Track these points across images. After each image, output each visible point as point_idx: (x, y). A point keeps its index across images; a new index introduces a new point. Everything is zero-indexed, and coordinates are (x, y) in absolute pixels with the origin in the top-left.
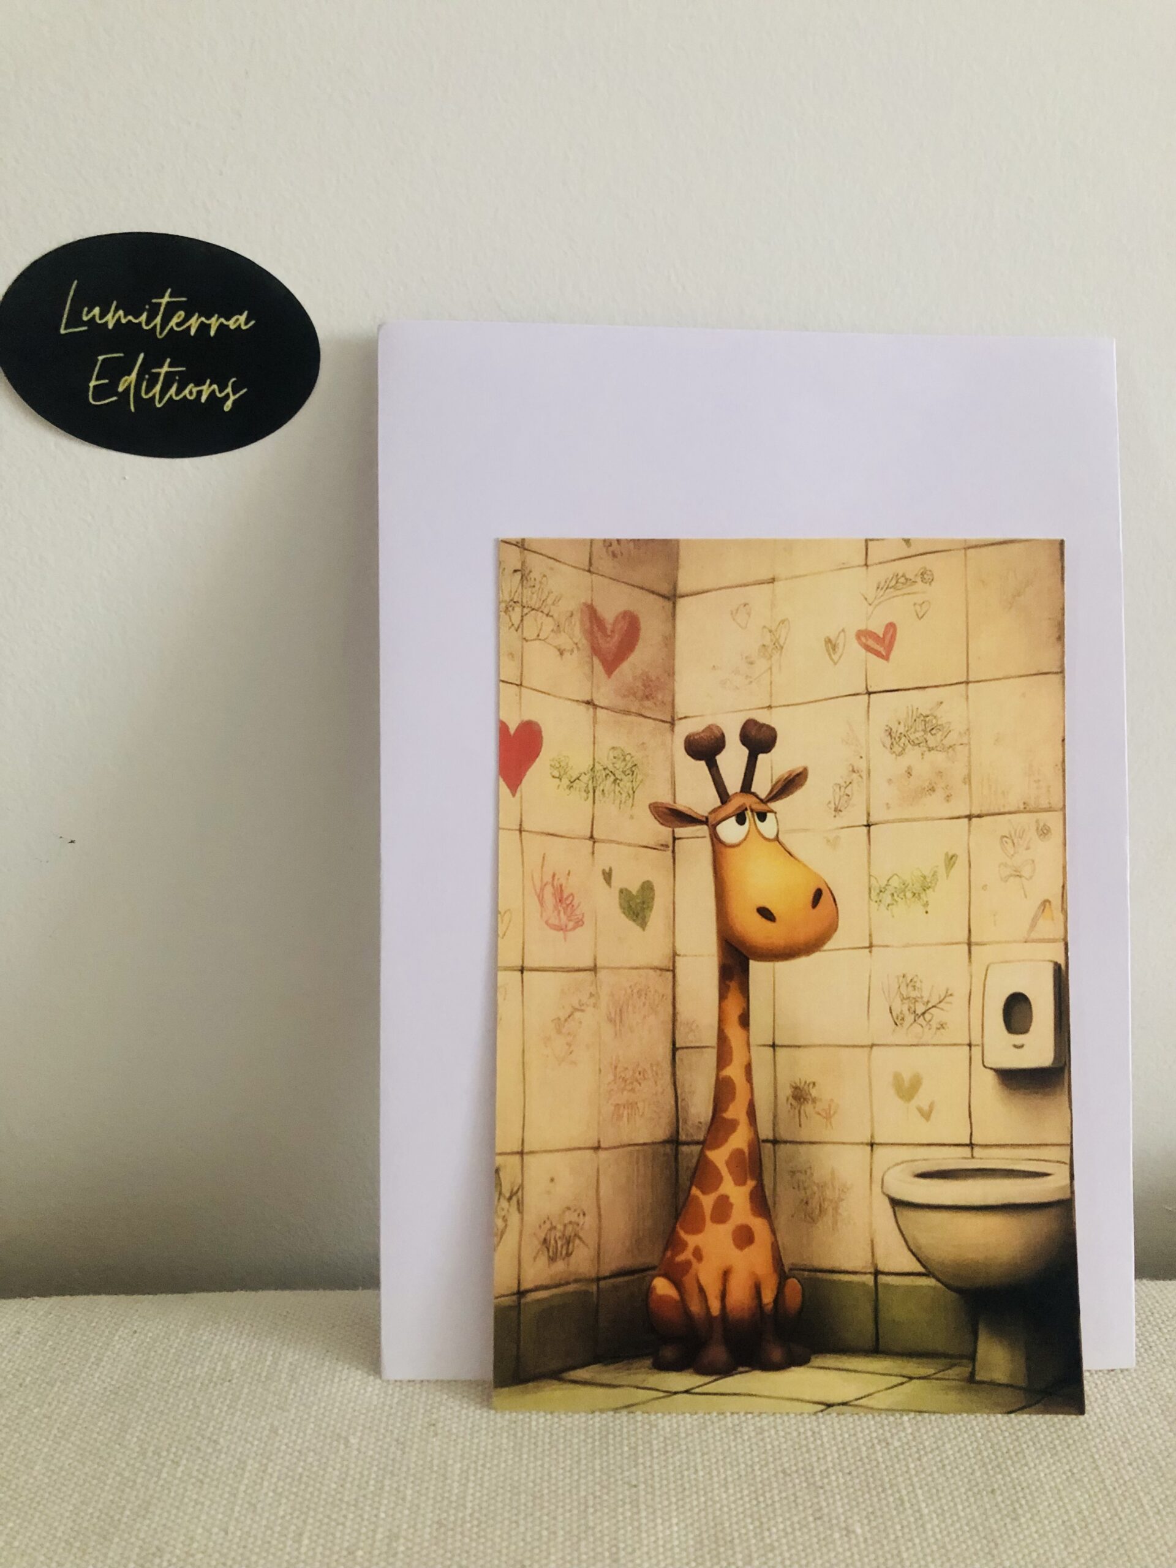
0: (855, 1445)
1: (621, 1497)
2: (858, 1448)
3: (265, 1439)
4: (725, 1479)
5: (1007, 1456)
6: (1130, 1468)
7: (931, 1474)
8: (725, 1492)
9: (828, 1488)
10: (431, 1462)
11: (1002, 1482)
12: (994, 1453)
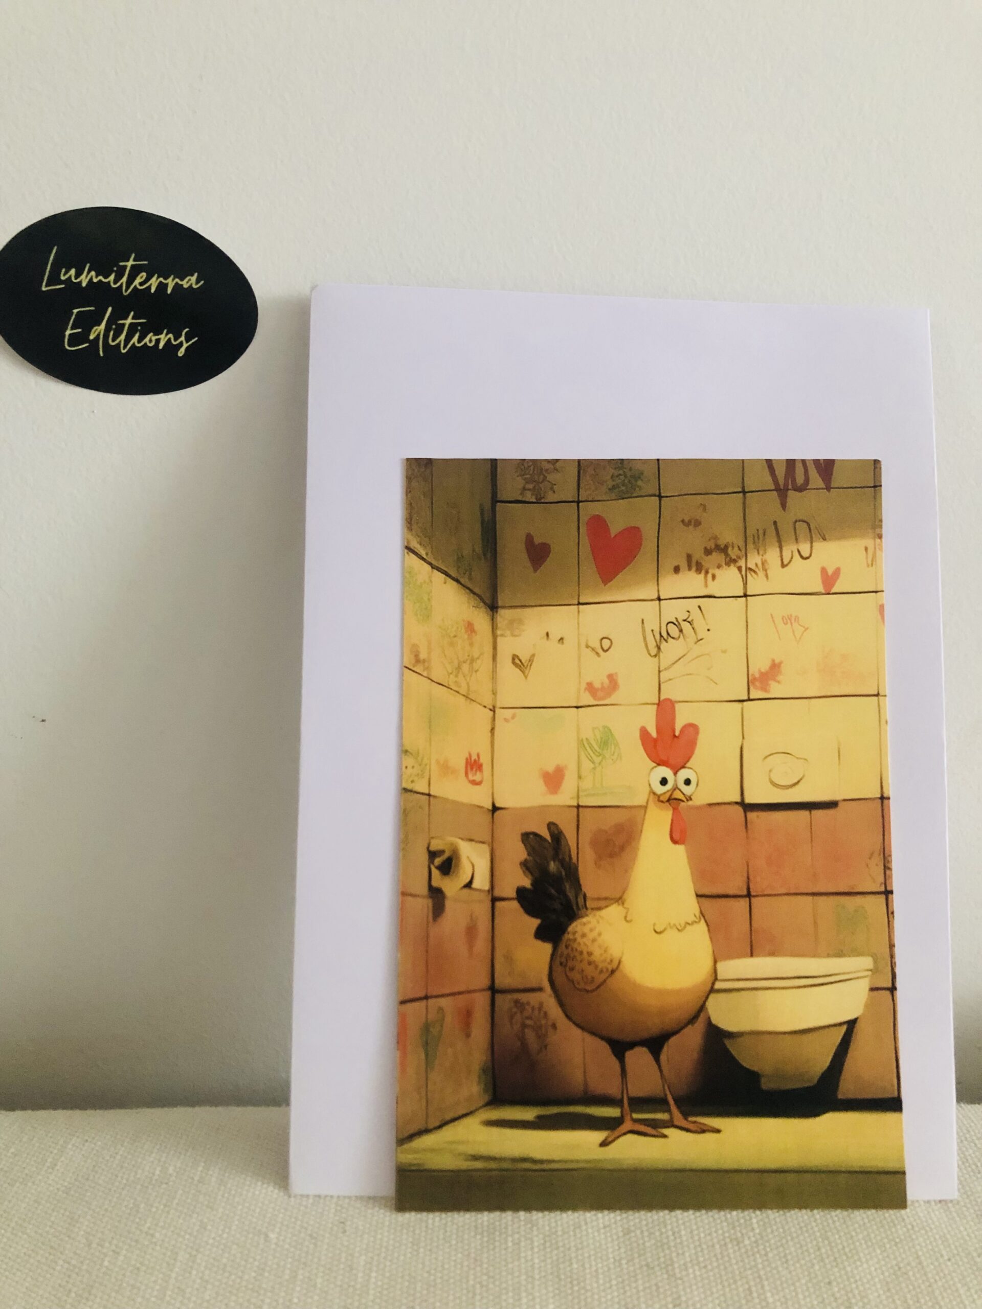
0: (710, 1243)
1: (504, 1285)
2: (713, 1246)
3: (195, 1233)
4: (596, 1271)
5: (842, 1252)
6: (949, 1263)
7: (776, 1268)
8: (597, 1282)
9: (685, 1279)
10: (340, 1254)
11: (838, 1274)
12: (831, 1250)
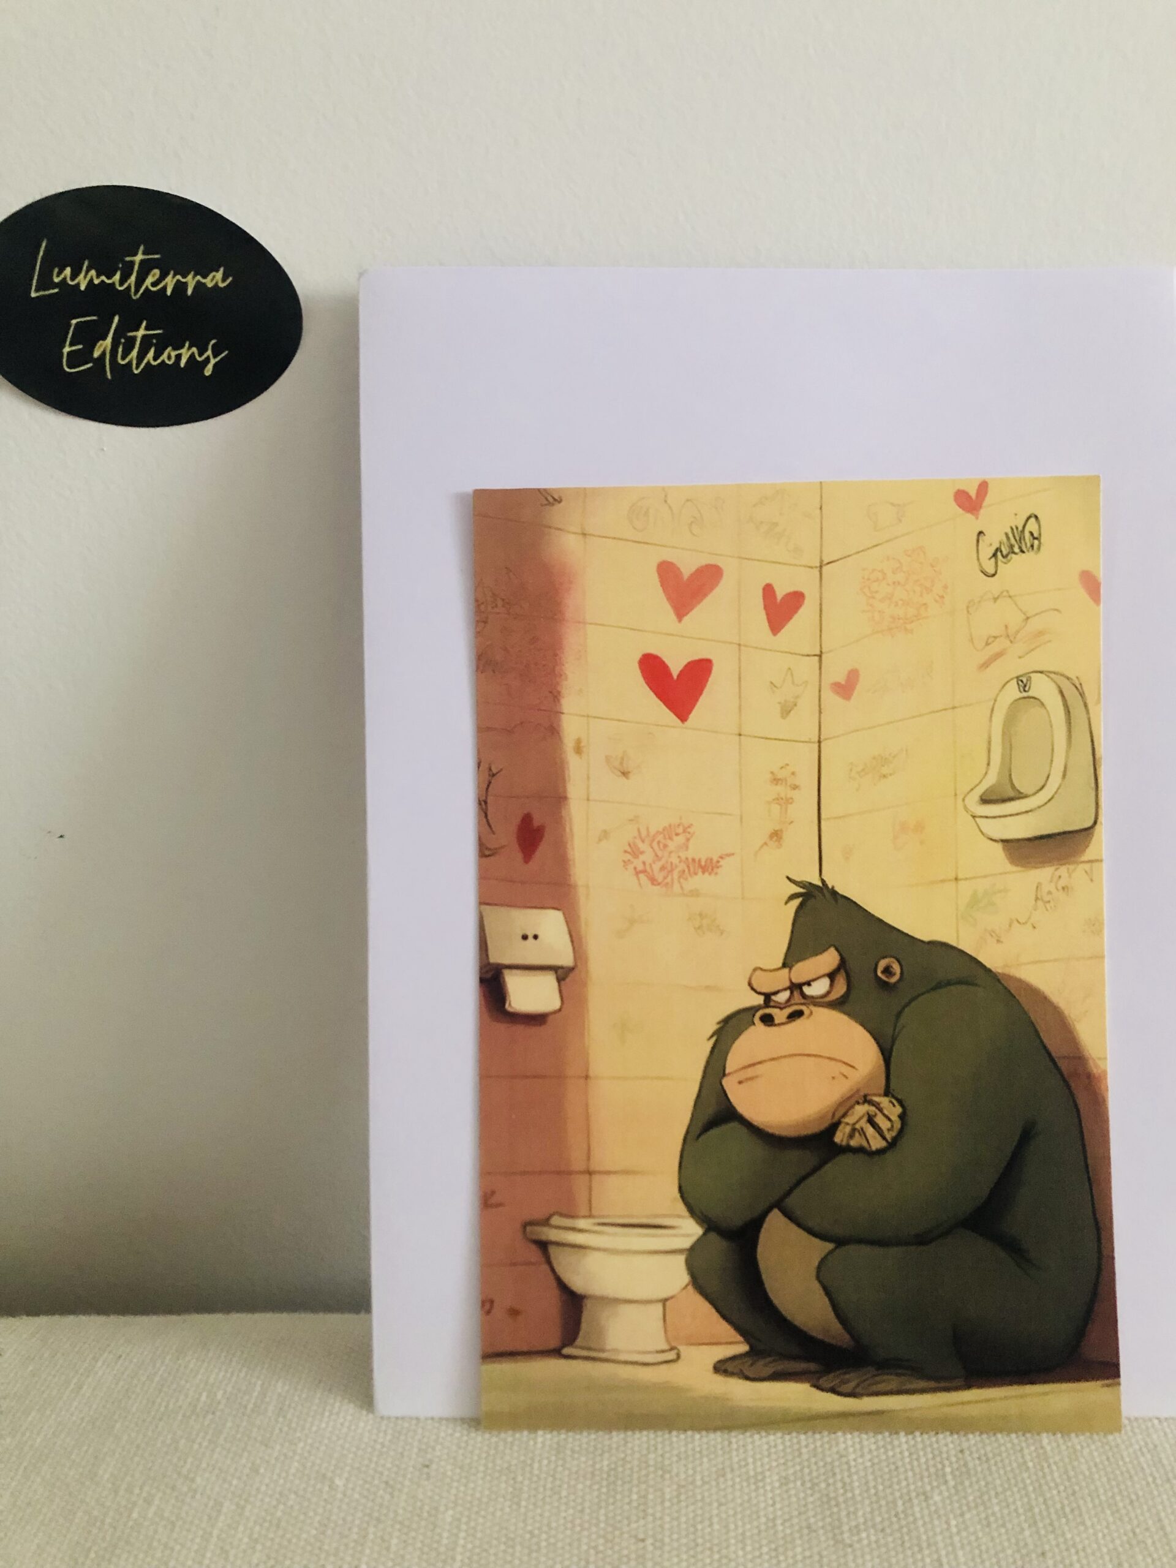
3: (245, 1478)
4: (743, 1534)
5: (1061, 1513)
7: (975, 1533)
9: (857, 1546)
10: (421, 1508)
